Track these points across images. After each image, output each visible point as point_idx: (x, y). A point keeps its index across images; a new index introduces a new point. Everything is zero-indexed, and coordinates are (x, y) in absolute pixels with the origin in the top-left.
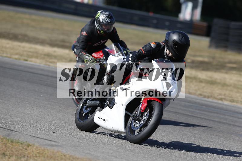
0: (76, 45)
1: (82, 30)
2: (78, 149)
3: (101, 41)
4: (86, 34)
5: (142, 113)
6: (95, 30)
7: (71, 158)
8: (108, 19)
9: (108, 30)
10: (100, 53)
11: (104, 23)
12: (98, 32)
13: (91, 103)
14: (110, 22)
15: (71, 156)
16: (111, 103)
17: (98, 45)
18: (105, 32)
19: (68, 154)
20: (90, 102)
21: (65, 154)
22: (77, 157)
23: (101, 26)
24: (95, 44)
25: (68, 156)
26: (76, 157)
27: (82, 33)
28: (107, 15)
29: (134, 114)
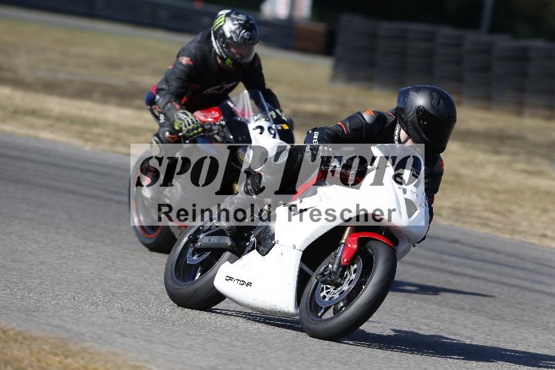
0: (160, 87)
1: (179, 53)
2: (36, 317)
3: (224, 83)
4: (191, 63)
5: (345, 268)
6: (213, 56)
7: (20, 338)
8: (244, 31)
9: (243, 57)
10: (213, 112)
11: (235, 40)
12: (219, 61)
13: (210, 240)
14: (250, 39)
15: (19, 333)
16: (265, 243)
17: (216, 92)
18: (235, 61)
19: (13, 329)
20: (207, 238)
21: (5, 329)
22: (34, 335)
23: (226, 47)
24: (209, 90)
25: (11, 333)
26: (31, 336)
27: (181, 58)
28: (241, 20)
29: (321, 269)
